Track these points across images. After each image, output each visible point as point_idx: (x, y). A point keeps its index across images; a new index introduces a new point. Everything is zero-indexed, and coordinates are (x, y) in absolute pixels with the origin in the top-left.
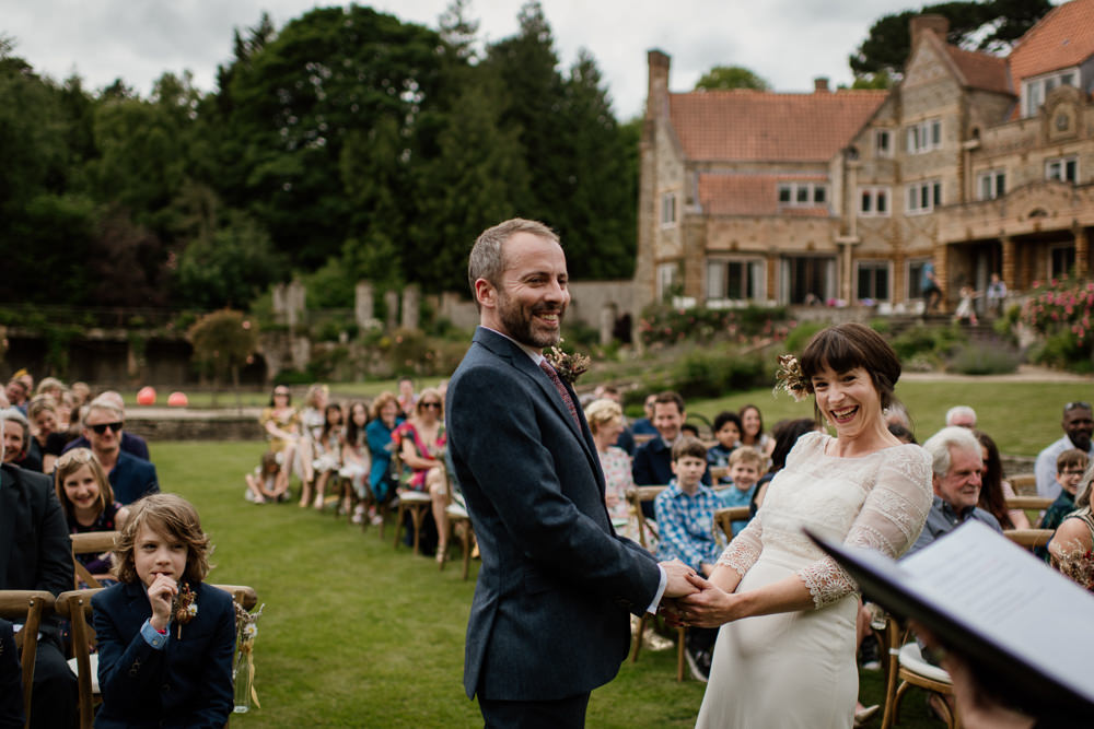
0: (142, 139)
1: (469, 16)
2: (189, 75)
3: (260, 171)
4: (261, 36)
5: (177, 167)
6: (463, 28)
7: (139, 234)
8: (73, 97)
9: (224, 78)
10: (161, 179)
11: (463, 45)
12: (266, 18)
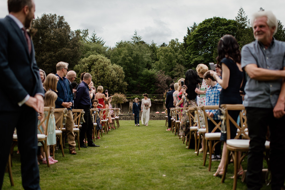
0: (167, 55)
1: (244, 16)
2: (177, 40)
3: (194, 60)
4: (194, 28)
5: (175, 61)
6: (243, 19)
7: (167, 77)
8: (153, 48)
9: (185, 39)
10: (171, 64)
11: (243, 23)
12: (195, 24)
